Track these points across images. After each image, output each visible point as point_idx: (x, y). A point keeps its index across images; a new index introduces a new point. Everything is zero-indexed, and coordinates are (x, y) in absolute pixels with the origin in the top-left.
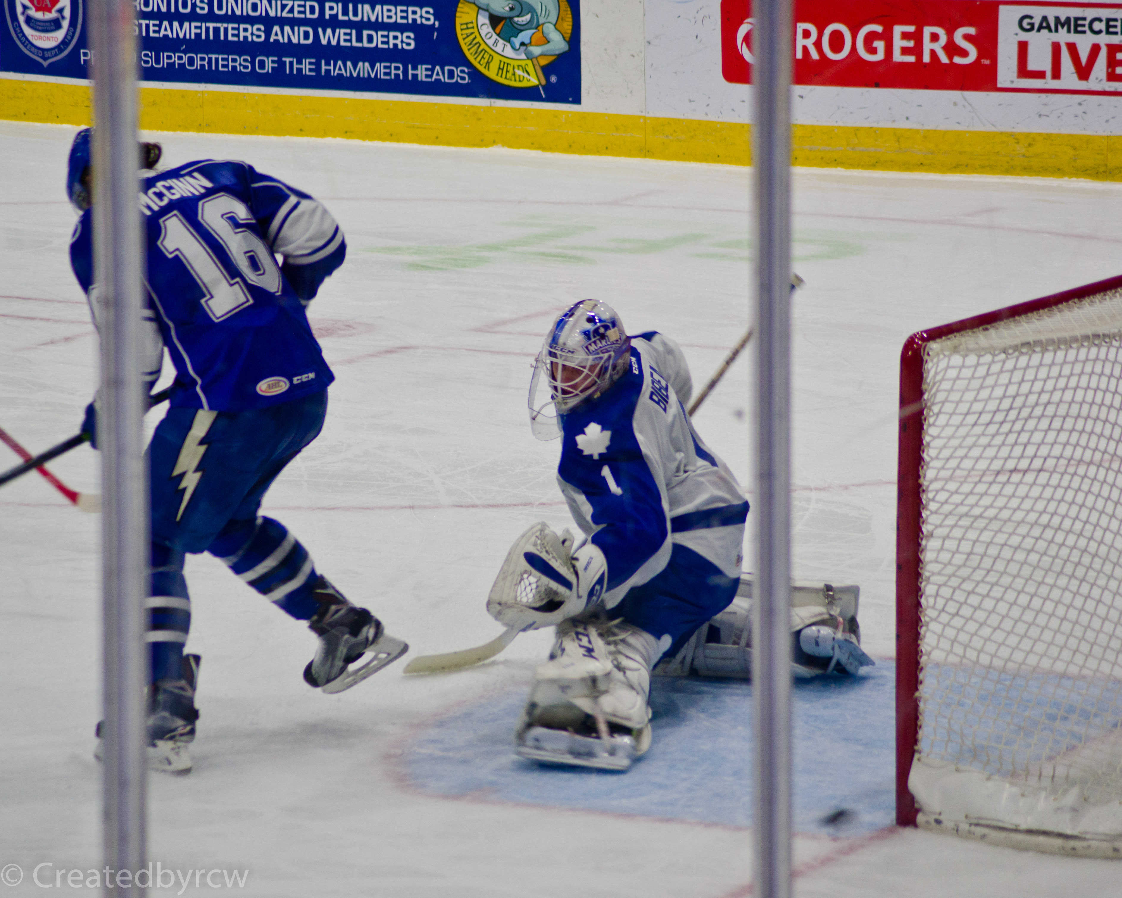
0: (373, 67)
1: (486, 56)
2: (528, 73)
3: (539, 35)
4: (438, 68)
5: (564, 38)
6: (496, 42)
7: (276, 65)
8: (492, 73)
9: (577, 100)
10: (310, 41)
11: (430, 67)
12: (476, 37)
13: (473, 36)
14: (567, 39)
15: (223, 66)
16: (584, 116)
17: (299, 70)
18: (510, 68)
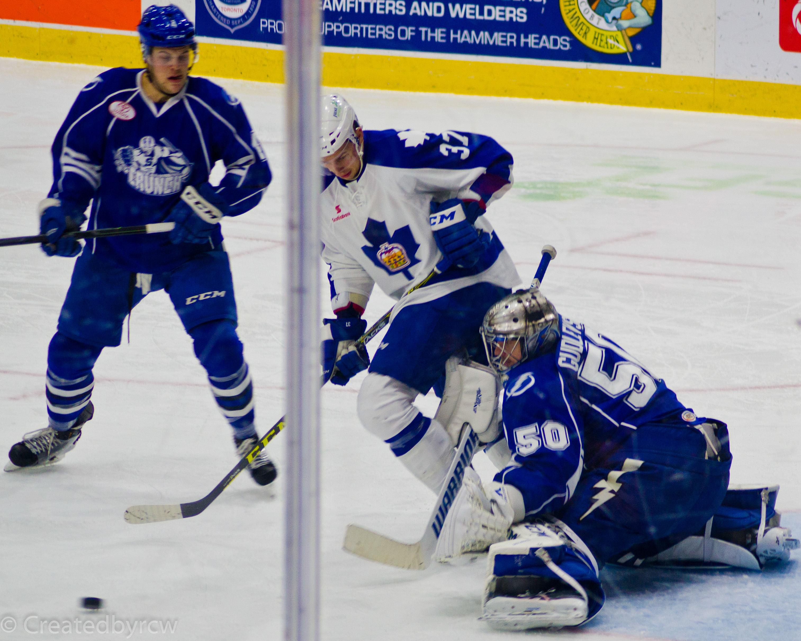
0: (491, 36)
1: (584, 28)
2: (618, 42)
3: (628, 11)
4: (544, 37)
5: (648, 14)
6: (592, 17)
7: (413, 34)
8: (588, 42)
9: (658, 64)
10: (442, 14)
11: (537, 36)
12: (576, 13)
13: (574, 12)
14: (651, 15)
15: (372, 34)
16: (663, 78)
17: (433, 38)
18: (604, 38)
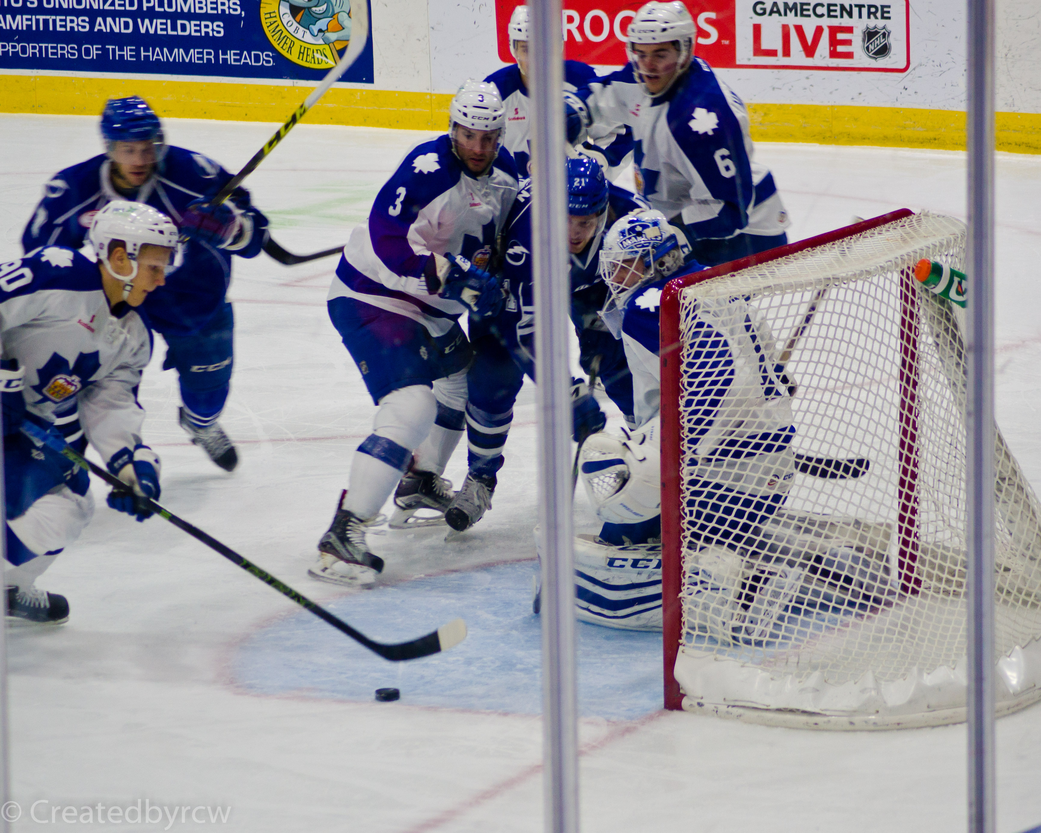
0: (187, 53)
1: (288, 42)
2: (326, 56)
3: (334, 22)
4: (245, 53)
6: (296, 30)
7: (100, 52)
8: (294, 57)
9: (370, 80)
10: (130, 30)
11: (238, 52)
12: (278, 25)
13: (276, 24)
15: (53, 54)
16: (376, 94)
17: (121, 56)
18: (310, 53)
